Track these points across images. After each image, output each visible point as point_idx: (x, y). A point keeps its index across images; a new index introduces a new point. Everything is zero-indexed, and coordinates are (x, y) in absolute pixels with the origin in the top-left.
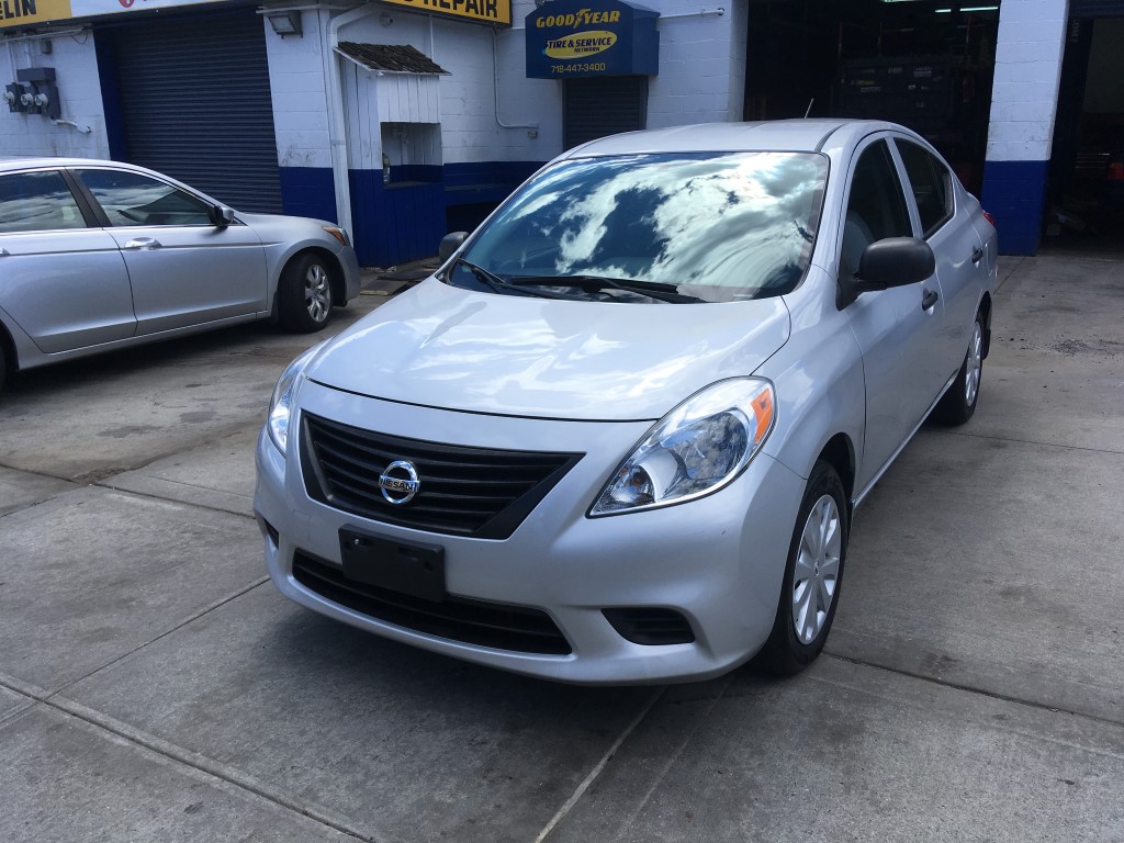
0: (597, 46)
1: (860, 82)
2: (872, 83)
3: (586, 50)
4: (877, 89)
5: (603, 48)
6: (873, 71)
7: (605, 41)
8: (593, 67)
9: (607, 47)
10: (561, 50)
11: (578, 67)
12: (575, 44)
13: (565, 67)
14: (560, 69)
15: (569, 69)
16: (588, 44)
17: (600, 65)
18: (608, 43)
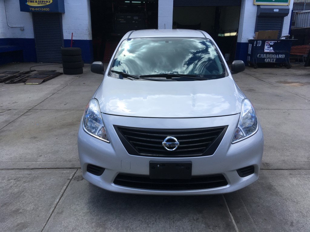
0: (46, 3)
1: (120, 20)
2: (123, 20)
3: (42, 4)
4: (125, 22)
5: (48, 4)
6: (123, 17)
7: (48, 2)
8: (45, 9)
9: (49, 3)
10: (33, 3)
11: (39, 9)
12: (38, 2)
13: (35, 9)
14: (33, 9)
15: (36, 9)
16: (42, 2)
17: (47, 9)
18: (49, 2)
